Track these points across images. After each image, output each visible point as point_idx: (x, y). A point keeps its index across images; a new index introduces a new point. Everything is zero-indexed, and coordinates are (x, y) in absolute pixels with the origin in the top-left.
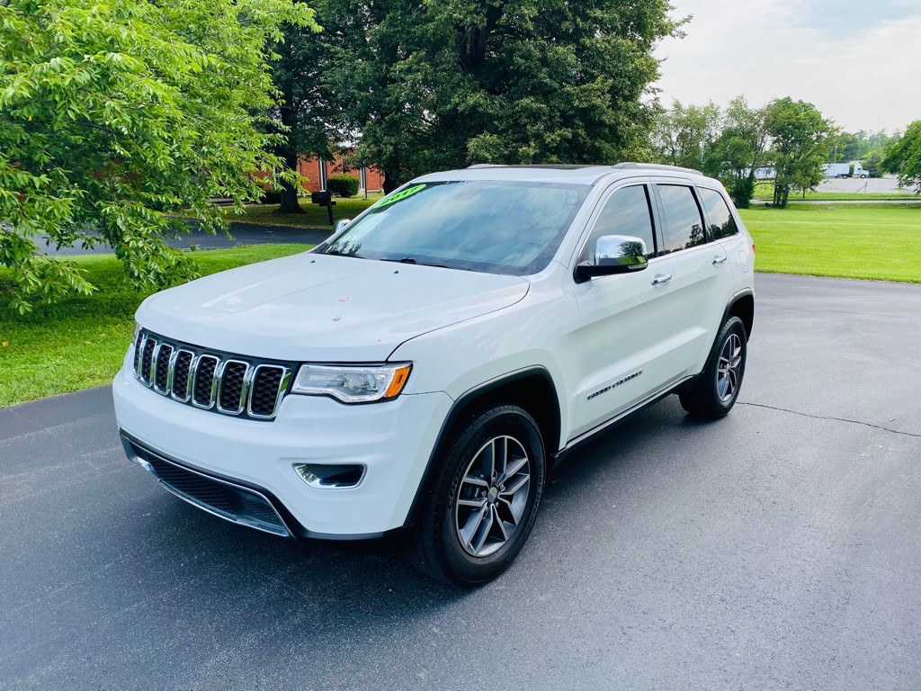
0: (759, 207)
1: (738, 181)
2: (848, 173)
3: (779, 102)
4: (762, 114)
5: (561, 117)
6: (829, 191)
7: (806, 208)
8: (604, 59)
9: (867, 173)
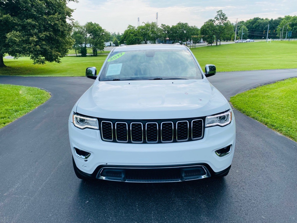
0: (89, 56)
1: (82, 48)
2: (110, 45)
3: (89, 23)
4: (85, 27)
5: (43, 27)
6: (107, 51)
7: (103, 56)
8: (55, 7)
9: (115, 45)
